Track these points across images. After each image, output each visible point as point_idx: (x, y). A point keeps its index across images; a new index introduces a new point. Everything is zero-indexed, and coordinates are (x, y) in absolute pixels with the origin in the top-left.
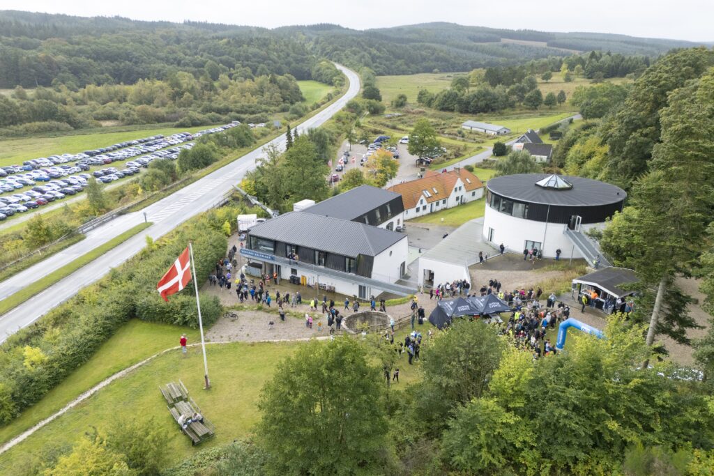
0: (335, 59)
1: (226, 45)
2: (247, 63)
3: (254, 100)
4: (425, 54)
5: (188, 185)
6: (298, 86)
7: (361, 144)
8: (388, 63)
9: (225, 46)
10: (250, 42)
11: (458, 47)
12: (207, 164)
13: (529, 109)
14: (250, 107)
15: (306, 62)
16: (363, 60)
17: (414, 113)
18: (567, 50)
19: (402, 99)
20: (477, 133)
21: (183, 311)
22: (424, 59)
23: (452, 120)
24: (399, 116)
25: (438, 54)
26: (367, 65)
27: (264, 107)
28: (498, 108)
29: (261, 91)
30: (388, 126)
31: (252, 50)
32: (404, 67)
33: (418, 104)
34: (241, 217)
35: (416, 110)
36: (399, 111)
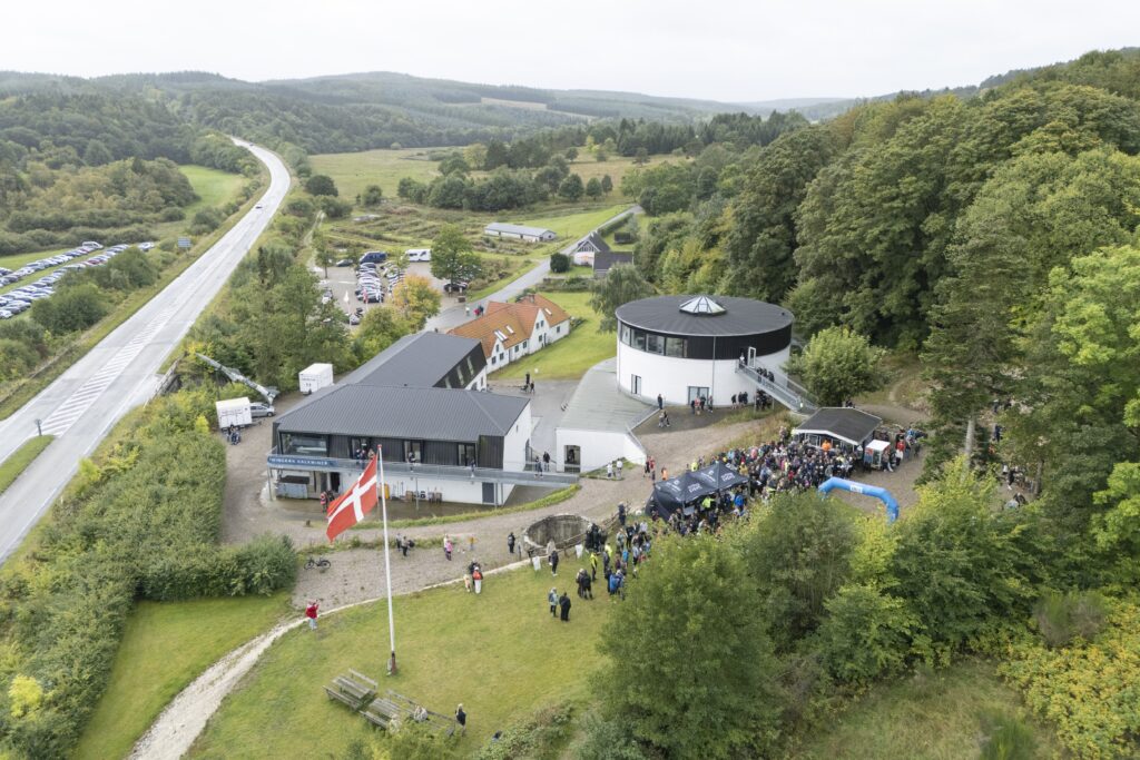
0: (226, 129)
1: (16, 107)
2: (63, 138)
3: (111, 203)
4: (374, 120)
5: (75, 362)
6: (183, 176)
7: (340, 266)
8: (316, 134)
9: (13, 110)
10: (63, 102)
11: (421, 109)
12: (90, 321)
13: (567, 202)
14: (106, 215)
15: (176, 134)
16: (281, 131)
17: (398, 214)
18: (576, 115)
19: (376, 193)
20: (510, 241)
21: (244, 571)
22: (374, 128)
23: (463, 223)
24: (377, 219)
25: (395, 120)
26: (288, 139)
27: (132, 214)
28: (526, 203)
29: (119, 187)
30: (368, 236)
31: (71, 116)
32: (345, 141)
33: (399, 200)
34: (221, 406)
35: (400, 208)
36: (373, 211)
